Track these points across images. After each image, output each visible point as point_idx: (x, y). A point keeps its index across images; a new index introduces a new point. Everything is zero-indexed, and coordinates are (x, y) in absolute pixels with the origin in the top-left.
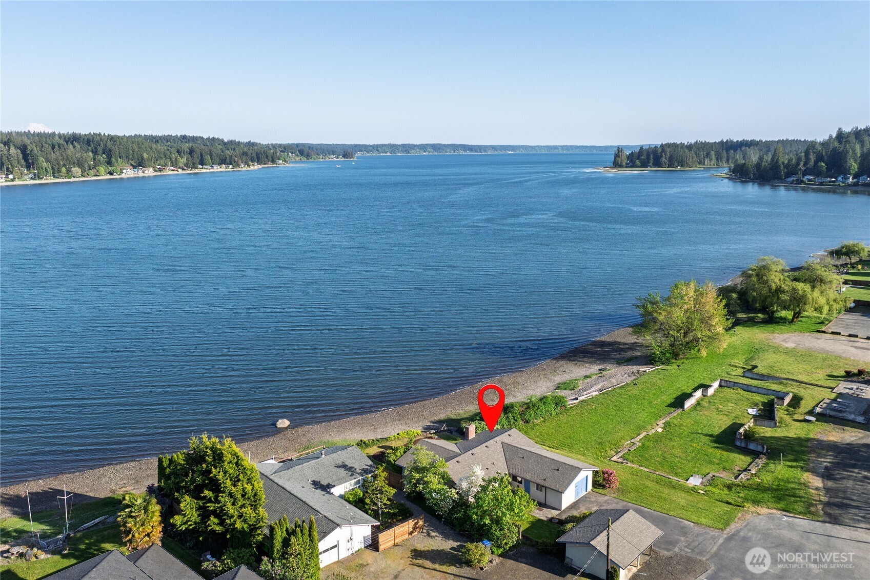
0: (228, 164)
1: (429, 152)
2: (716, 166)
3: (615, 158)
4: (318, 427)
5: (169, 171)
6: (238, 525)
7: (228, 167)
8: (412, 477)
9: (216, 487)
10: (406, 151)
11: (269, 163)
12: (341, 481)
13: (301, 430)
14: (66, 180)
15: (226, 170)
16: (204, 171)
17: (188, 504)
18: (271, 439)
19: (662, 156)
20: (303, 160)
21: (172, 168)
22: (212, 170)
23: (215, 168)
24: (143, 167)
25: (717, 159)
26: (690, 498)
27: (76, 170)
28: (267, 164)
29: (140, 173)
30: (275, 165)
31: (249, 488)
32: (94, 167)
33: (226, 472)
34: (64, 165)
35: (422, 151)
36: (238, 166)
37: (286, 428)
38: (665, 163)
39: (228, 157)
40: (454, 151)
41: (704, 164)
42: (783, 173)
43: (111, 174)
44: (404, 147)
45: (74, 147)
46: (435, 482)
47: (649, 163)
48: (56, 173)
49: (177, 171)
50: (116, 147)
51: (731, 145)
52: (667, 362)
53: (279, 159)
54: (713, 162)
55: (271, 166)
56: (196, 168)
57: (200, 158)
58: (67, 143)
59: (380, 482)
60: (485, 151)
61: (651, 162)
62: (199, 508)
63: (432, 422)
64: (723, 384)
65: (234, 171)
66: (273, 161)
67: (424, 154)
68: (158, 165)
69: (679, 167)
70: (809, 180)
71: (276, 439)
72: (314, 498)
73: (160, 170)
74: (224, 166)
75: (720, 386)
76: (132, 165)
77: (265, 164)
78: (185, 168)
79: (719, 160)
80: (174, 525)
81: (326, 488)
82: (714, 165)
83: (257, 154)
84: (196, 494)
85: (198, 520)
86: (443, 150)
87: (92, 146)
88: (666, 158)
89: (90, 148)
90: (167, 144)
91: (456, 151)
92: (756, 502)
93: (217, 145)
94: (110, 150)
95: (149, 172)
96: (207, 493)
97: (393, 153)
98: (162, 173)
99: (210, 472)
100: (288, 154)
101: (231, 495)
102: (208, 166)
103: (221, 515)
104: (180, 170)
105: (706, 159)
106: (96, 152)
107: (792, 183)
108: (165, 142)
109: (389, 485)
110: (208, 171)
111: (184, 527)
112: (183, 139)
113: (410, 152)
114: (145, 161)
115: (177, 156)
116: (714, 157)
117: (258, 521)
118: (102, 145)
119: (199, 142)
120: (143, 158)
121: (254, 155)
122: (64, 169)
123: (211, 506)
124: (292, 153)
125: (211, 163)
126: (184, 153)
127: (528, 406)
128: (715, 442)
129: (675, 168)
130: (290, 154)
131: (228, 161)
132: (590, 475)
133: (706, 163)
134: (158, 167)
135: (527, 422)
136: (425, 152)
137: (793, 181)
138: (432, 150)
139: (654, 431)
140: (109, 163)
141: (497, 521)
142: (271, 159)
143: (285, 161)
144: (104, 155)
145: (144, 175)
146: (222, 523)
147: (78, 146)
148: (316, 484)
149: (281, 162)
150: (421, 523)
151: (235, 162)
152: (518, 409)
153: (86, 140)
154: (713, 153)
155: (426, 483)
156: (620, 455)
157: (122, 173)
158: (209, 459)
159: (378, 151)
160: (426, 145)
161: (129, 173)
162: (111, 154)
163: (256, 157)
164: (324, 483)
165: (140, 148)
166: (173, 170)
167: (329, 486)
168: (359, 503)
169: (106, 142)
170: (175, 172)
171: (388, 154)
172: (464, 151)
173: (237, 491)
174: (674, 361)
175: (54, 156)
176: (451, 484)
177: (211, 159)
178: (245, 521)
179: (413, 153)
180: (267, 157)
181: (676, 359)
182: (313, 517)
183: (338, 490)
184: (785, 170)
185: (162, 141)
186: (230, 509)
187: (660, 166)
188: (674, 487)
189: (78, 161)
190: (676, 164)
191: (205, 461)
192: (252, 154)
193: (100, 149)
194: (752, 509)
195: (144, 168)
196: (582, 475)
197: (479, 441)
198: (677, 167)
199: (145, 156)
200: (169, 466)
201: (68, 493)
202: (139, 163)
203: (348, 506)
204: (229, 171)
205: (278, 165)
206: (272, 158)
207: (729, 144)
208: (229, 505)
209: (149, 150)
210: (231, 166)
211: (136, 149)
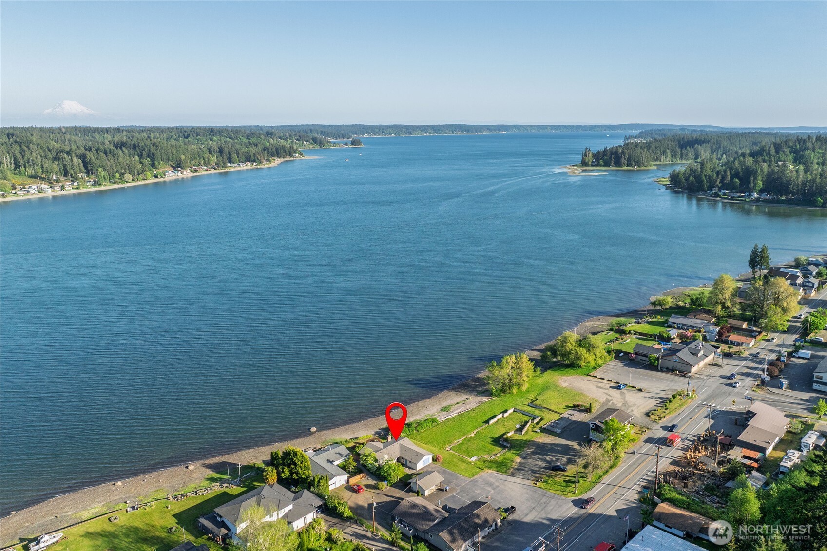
0: (252, 161)
1: (430, 133)
2: (671, 162)
3: (583, 158)
4: (329, 431)
5: (203, 172)
6: (303, 476)
7: (253, 164)
8: (363, 459)
9: (295, 464)
10: (408, 133)
11: (287, 156)
12: (337, 459)
13: (322, 433)
14: (121, 186)
15: (251, 167)
16: (233, 169)
17: (286, 470)
18: (308, 438)
19: (621, 157)
20: (316, 148)
21: (205, 167)
22: (239, 168)
23: (241, 166)
24: (182, 168)
25: (672, 156)
26: (467, 466)
27: (128, 177)
28: (286, 157)
29: (179, 175)
30: (292, 159)
31: (306, 464)
32: (142, 173)
33: (298, 460)
34: (117, 171)
35: (423, 133)
36: (261, 163)
37: (315, 432)
38: (624, 164)
39: (252, 155)
40: (453, 132)
41: (661, 161)
42: (706, 186)
43: (156, 177)
44: (407, 129)
45: (123, 151)
46: (370, 460)
47: (611, 163)
48: (112, 178)
49: (210, 170)
50: (158, 151)
51: (688, 141)
52: (498, 395)
53: (295, 153)
54: (668, 159)
55: (289, 159)
56: (226, 167)
57: (228, 156)
58: (117, 149)
59: (351, 461)
60: (481, 132)
61: (613, 162)
62: (289, 471)
63: (379, 429)
64: (515, 410)
65: (258, 168)
66: (291, 155)
67: (426, 135)
68: (194, 166)
69: (636, 167)
70: (725, 194)
71: (311, 437)
72: (327, 466)
73: (196, 171)
74: (249, 163)
75: (514, 411)
76: (172, 166)
77: (283, 158)
78: (217, 167)
79: (674, 157)
80: (281, 477)
81: (331, 462)
82: (669, 161)
83: (277, 149)
84: (289, 466)
85: (289, 475)
86: (442, 131)
87: (138, 150)
88: (625, 159)
89: (136, 152)
90: (198, 138)
91: (454, 132)
92: (489, 468)
93: (241, 137)
94: (153, 154)
95: (187, 174)
96: (293, 466)
97: (397, 134)
98: (198, 174)
99: (293, 459)
100: (303, 143)
101: (300, 467)
102: (236, 165)
103: (297, 473)
104: (212, 169)
105: (662, 156)
106: (142, 155)
107: (711, 196)
108: (195, 135)
109: (354, 462)
110: (236, 169)
111: (285, 477)
112: (211, 132)
113: (412, 133)
114: (182, 163)
115: (209, 156)
116: (669, 155)
117: (309, 475)
118: (146, 150)
119: (225, 135)
120: (181, 160)
121: (274, 150)
122: (117, 175)
123: (294, 470)
124: (307, 141)
125: (238, 161)
126: (214, 152)
127: (419, 424)
128: (492, 441)
129: (632, 167)
130: (305, 142)
131: (252, 158)
132: (431, 457)
133: (662, 160)
134: (194, 167)
135: (418, 431)
136: (426, 133)
137: (712, 194)
138: (433, 132)
139: (470, 436)
140: (153, 165)
141: (390, 475)
142: (288, 154)
143: (301, 154)
144: (148, 159)
145: (183, 176)
146: (297, 476)
147: (126, 151)
148: (328, 461)
149: (297, 155)
150: (365, 475)
151: (258, 159)
152: (415, 425)
153: (132, 145)
154: (668, 151)
155: (367, 461)
156: (450, 447)
157: (165, 176)
158: (292, 455)
159: (383, 132)
160: (428, 126)
161: (171, 175)
162: (154, 157)
163: (275, 152)
164: (331, 460)
165: (177, 150)
166: (206, 170)
167: (333, 461)
168: (343, 468)
169: (150, 147)
170: (209, 172)
171: (393, 135)
172: (461, 132)
173: (302, 466)
174: (502, 394)
175: (109, 164)
176: (376, 461)
177: (238, 157)
178: (305, 475)
179: (415, 134)
180: (285, 151)
181: (505, 393)
182: (327, 474)
183: (336, 463)
184: (708, 184)
185: (193, 135)
186: (300, 471)
187: (620, 165)
188: (463, 461)
189: (128, 167)
190: (634, 164)
191: (291, 456)
192: (272, 149)
193: (145, 154)
194: (487, 471)
195: (182, 170)
196: (426, 457)
197: (391, 443)
198: (634, 166)
199: (183, 157)
200: (275, 455)
201: (241, 465)
202: (178, 164)
203: (340, 469)
204: (253, 169)
205: (294, 159)
206: (290, 152)
207: (686, 140)
208: (300, 470)
209: (186, 152)
210: (255, 164)
211: (175, 152)
